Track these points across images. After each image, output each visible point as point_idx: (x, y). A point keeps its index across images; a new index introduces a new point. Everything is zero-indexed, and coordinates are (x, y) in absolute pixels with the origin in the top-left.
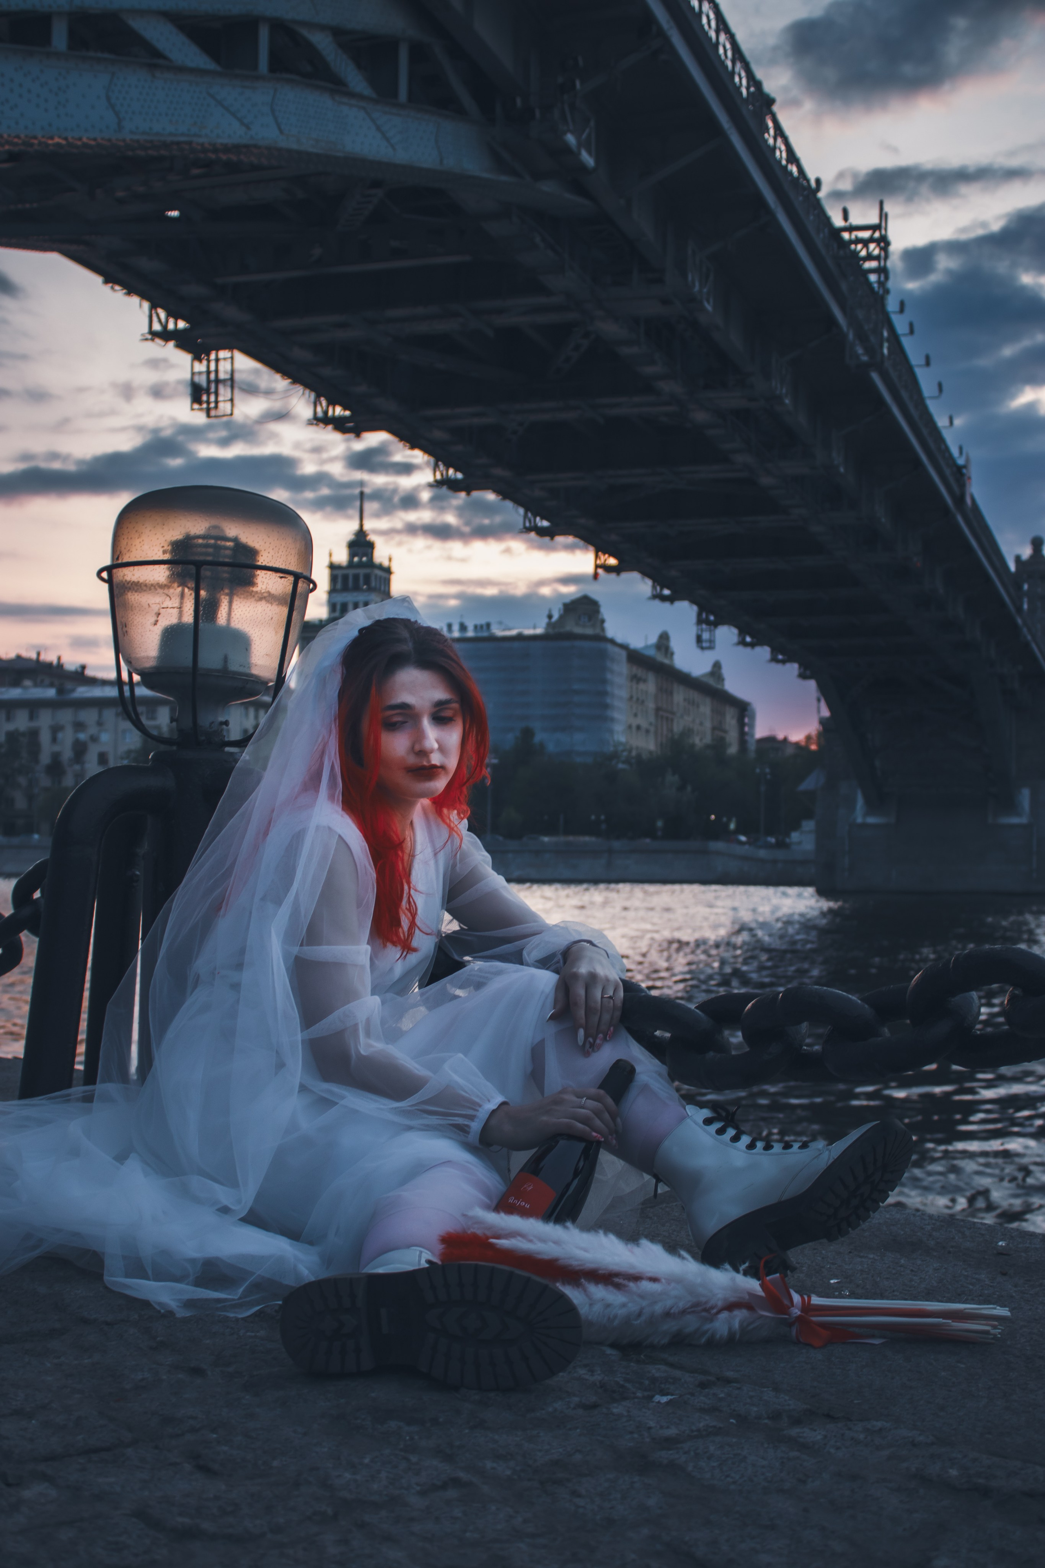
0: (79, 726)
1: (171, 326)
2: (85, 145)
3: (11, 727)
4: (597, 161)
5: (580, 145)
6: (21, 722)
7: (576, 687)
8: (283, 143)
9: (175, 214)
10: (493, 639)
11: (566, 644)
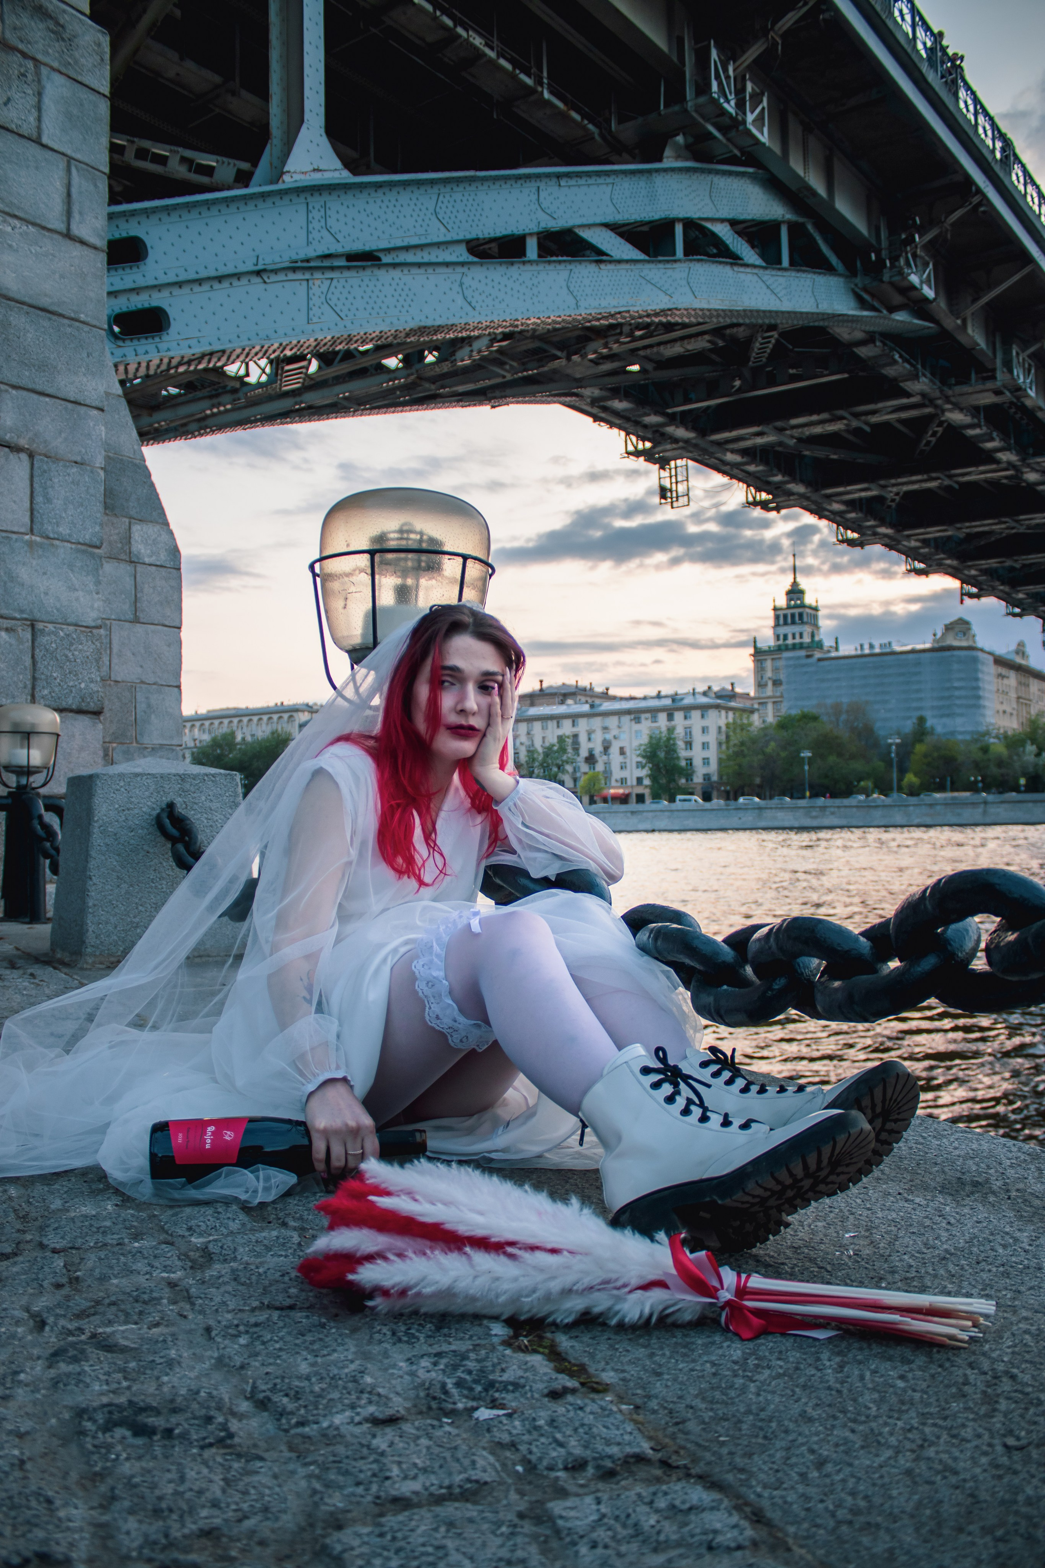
0: (605, 729)
1: (640, 446)
2: (554, 322)
3: (560, 732)
4: (936, 293)
5: (922, 282)
6: (567, 729)
7: (956, 684)
8: (697, 305)
9: (636, 368)
10: (894, 653)
11: (947, 653)
